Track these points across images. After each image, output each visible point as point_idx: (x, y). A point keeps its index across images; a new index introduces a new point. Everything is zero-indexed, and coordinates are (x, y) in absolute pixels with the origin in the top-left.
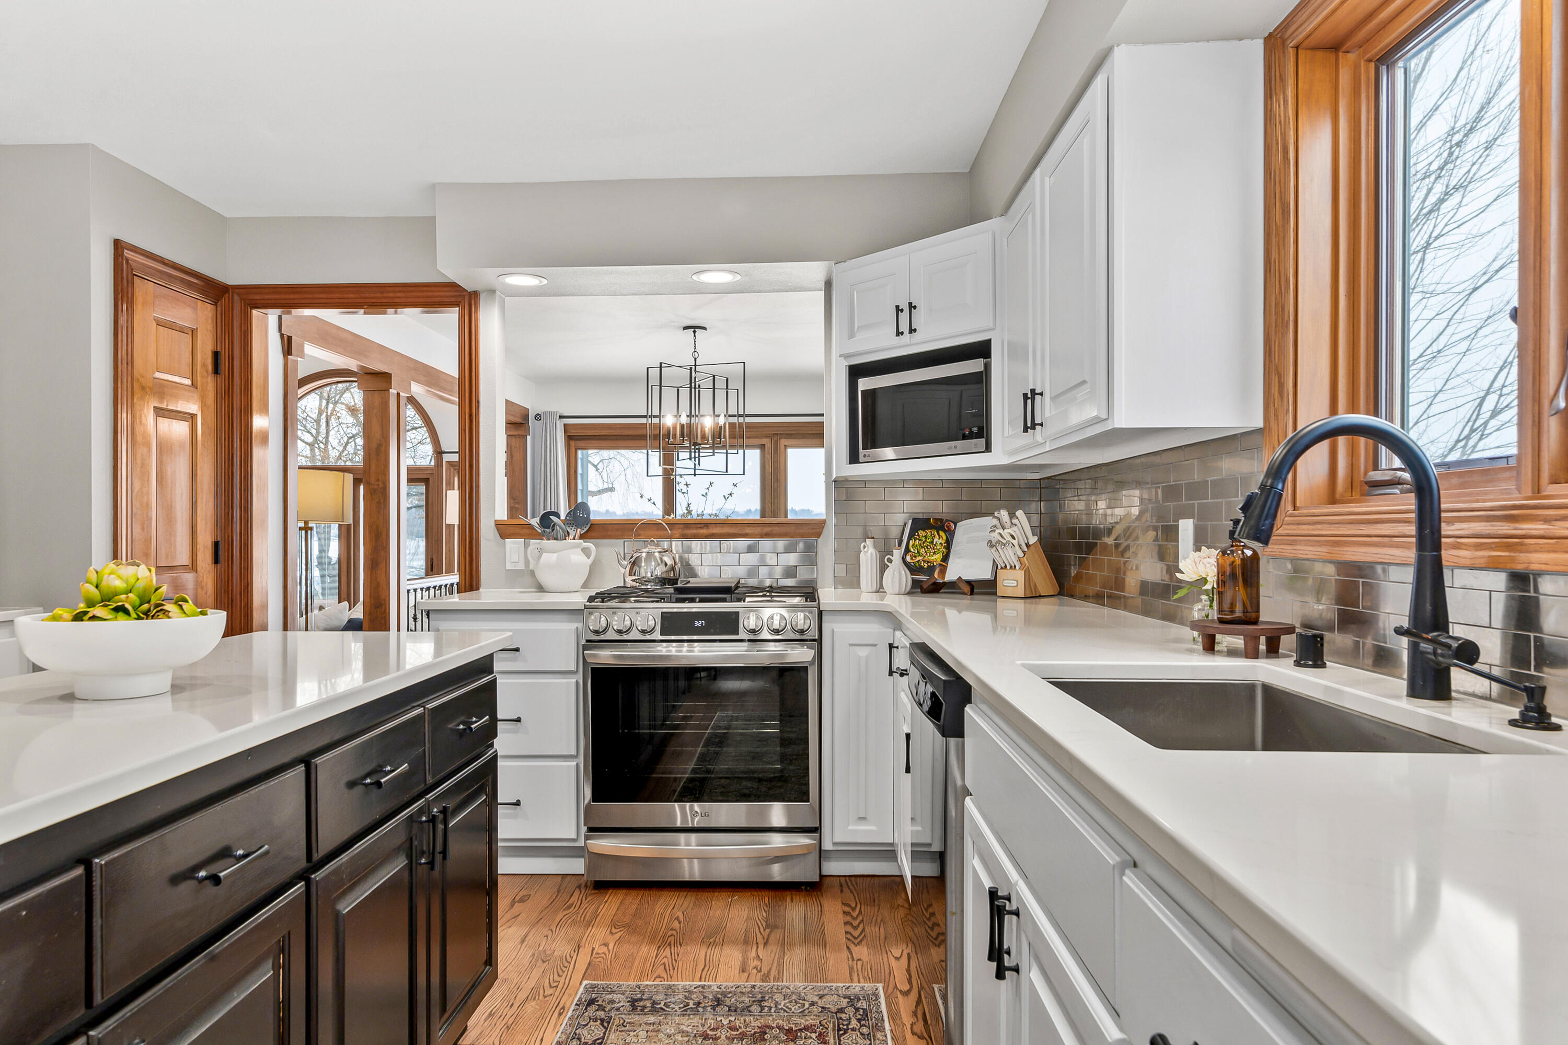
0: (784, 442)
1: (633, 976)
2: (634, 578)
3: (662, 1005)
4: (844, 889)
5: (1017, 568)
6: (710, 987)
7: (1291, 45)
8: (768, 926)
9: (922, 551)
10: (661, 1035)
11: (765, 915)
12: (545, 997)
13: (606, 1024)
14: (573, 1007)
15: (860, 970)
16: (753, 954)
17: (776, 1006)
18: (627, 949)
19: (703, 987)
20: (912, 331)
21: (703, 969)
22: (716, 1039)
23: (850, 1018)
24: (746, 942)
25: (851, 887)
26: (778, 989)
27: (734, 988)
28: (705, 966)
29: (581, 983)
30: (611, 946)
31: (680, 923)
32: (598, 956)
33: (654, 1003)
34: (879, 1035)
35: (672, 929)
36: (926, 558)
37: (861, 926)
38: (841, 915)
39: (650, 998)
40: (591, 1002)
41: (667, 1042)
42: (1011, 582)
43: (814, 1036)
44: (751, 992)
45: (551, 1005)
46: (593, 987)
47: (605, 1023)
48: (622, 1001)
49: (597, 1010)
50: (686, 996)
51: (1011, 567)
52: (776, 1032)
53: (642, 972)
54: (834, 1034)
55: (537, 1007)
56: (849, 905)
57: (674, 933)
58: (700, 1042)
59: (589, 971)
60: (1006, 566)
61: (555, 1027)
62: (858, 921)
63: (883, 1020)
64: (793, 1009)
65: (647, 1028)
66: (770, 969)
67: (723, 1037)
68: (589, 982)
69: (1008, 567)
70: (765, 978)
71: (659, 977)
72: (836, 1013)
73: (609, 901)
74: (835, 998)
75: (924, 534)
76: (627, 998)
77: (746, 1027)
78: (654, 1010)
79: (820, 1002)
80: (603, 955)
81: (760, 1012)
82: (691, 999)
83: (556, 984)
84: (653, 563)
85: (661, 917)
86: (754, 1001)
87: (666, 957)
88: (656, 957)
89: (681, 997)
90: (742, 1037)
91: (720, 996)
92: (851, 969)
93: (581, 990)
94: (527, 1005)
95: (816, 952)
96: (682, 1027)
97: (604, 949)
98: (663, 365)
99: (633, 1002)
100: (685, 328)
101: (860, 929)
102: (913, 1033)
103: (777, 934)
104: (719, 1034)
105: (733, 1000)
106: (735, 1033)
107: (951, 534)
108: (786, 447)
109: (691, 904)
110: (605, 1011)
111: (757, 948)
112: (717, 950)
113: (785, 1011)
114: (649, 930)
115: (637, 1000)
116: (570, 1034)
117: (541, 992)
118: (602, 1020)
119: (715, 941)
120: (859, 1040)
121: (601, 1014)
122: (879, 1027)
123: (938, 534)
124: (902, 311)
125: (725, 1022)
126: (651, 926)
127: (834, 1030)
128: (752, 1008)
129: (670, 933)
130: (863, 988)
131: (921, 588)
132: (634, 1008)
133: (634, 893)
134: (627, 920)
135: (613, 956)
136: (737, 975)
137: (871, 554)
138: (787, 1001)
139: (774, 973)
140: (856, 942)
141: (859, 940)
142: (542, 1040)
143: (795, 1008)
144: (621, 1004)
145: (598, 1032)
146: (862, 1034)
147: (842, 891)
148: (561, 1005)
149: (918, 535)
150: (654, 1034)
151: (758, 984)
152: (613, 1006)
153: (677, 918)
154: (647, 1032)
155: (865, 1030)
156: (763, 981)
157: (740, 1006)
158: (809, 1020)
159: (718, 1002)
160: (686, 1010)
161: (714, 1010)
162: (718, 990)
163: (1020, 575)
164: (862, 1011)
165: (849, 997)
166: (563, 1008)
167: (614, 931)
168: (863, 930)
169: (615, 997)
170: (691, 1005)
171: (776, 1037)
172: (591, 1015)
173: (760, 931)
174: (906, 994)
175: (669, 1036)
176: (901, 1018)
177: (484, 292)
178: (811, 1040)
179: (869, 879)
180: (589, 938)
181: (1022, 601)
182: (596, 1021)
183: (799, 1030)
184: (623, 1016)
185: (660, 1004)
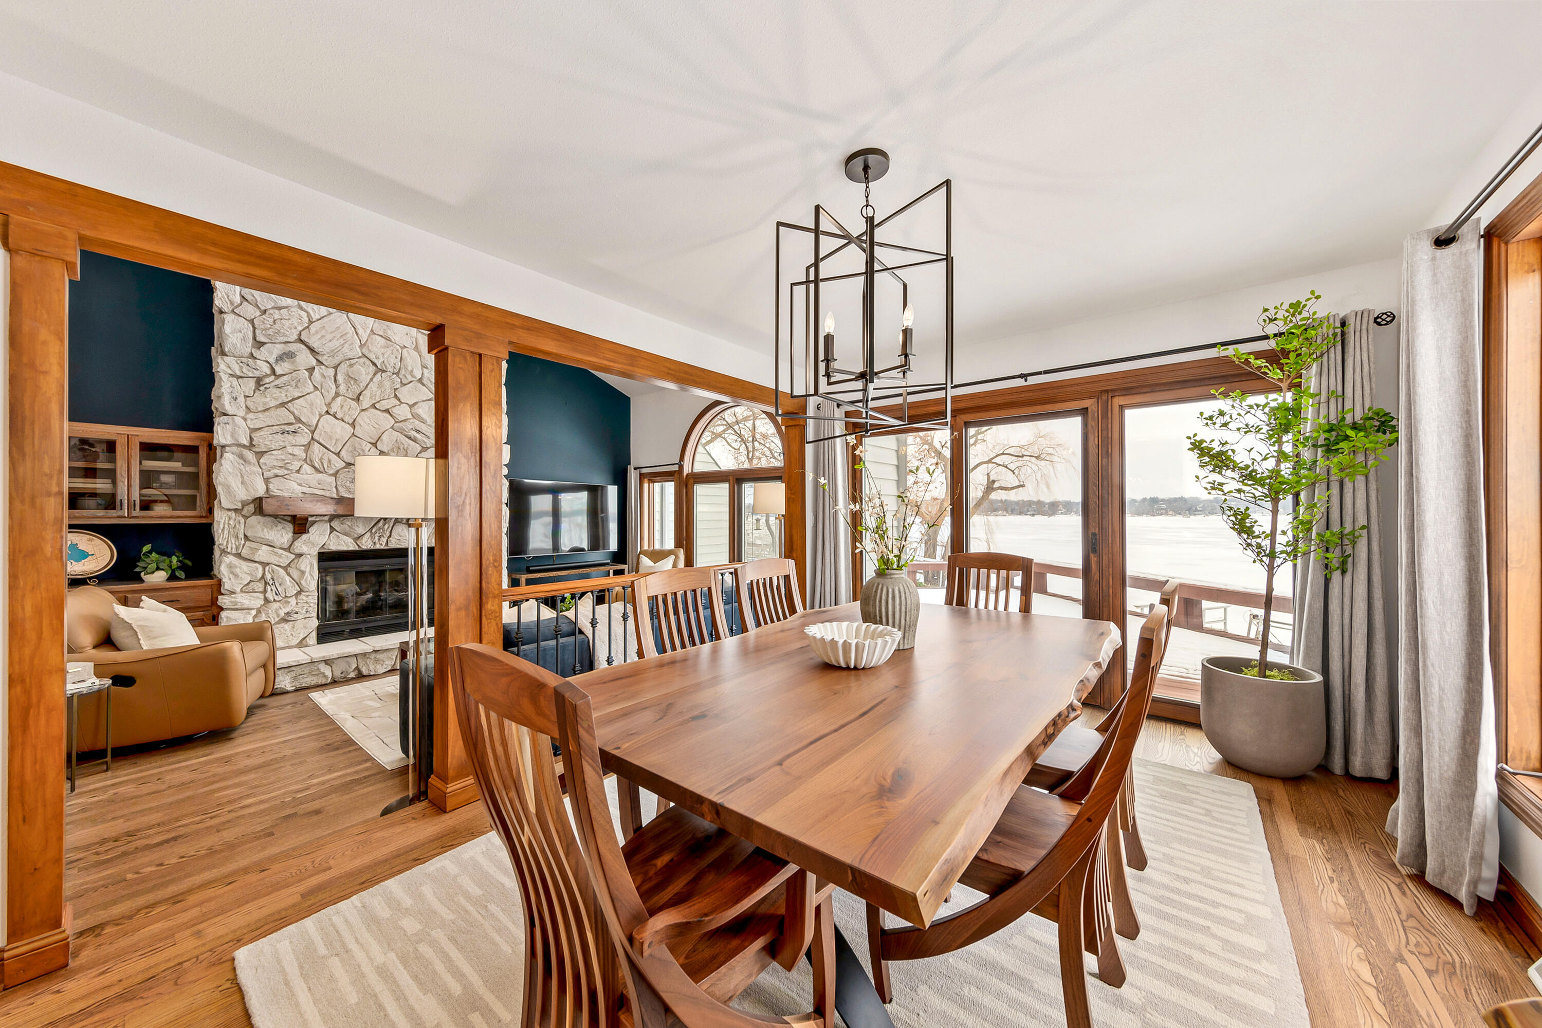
0: (1118, 401)
108: (1122, 408)
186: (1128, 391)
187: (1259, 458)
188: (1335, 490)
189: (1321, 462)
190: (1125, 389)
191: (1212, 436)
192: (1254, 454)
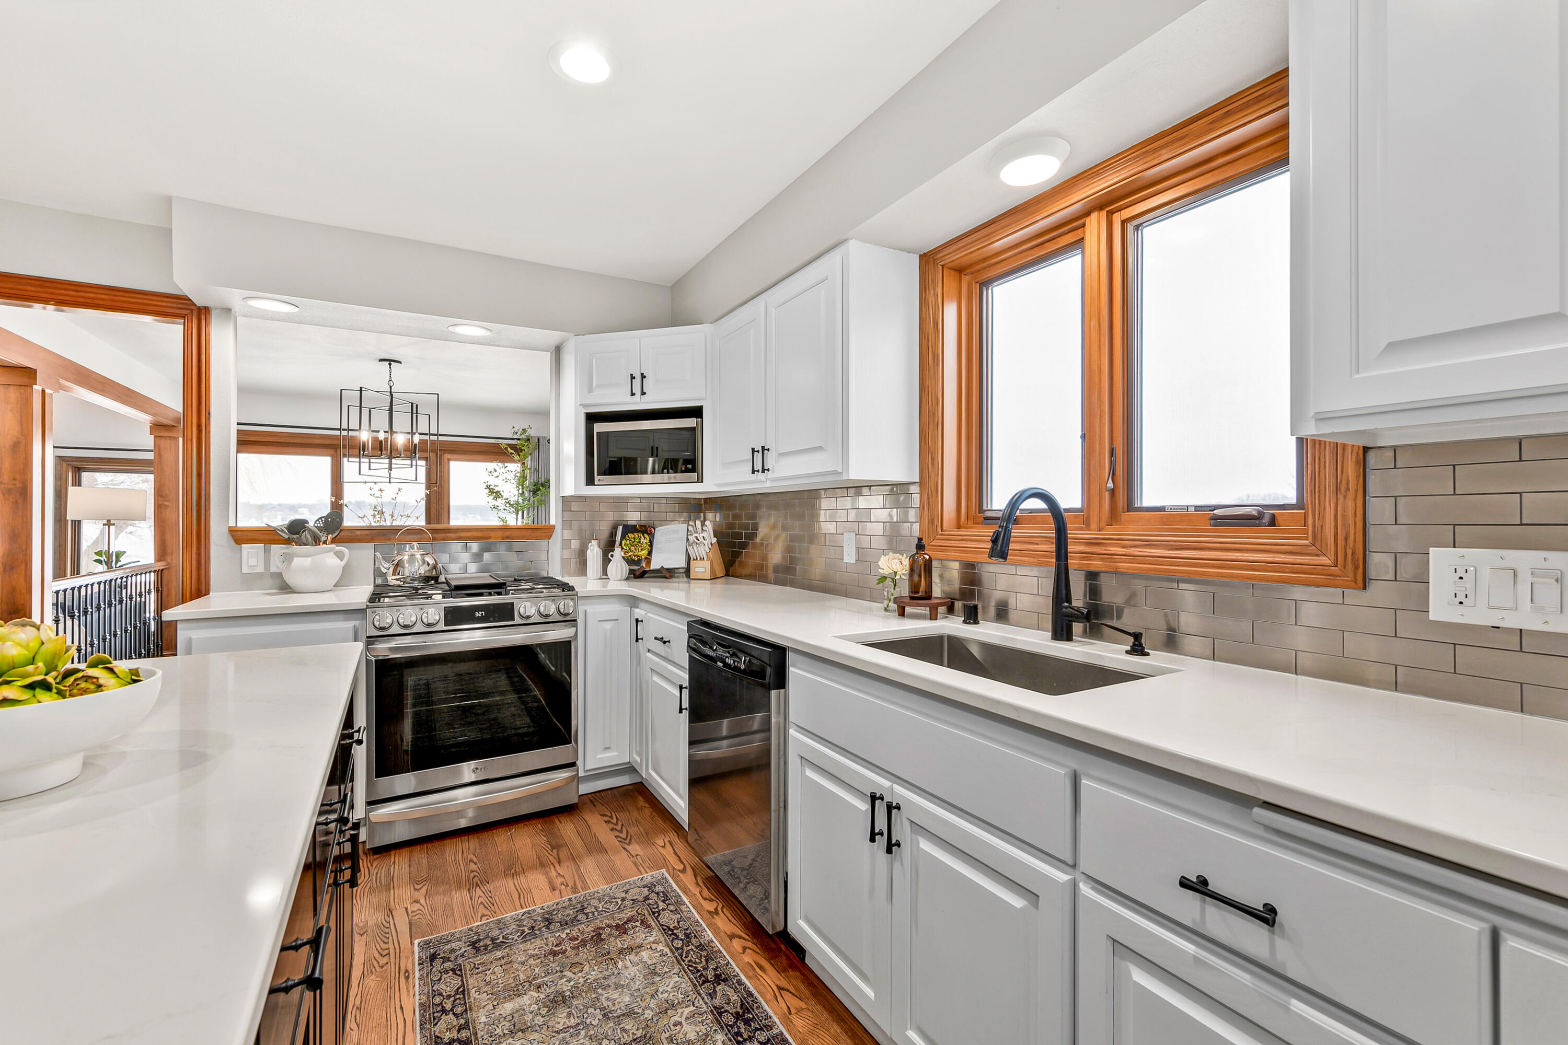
0: (447, 456)
1: (459, 922)
2: (398, 577)
3: (501, 939)
4: (596, 804)
5: (705, 559)
6: (534, 911)
7: (941, 264)
8: (553, 848)
9: (633, 548)
10: (516, 965)
11: (545, 839)
12: (382, 967)
13: (459, 973)
14: (417, 968)
15: (642, 863)
16: (553, 873)
17: (597, 910)
18: (439, 900)
19: (529, 912)
20: (643, 393)
21: (519, 898)
22: (564, 952)
23: (657, 902)
24: (542, 865)
25: (600, 801)
26: (590, 896)
27: (555, 906)
28: (519, 895)
29: (412, 943)
30: (422, 901)
31: (476, 864)
32: (414, 914)
33: (493, 940)
34: (683, 908)
35: (472, 871)
36: (636, 553)
37: (624, 828)
38: (604, 825)
39: (487, 937)
40: (433, 957)
41: (523, 969)
42: (701, 569)
43: (638, 924)
44: (570, 905)
45: (393, 973)
46: (427, 943)
47: (457, 971)
48: (462, 947)
49: (443, 962)
50: (517, 925)
51: (701, 558)
52: (608, 930)
53: (465, 915)
54: (652, 918)
55: (379, 979)
56: (606, 815)
57: (475, 873)
58: (552, 959)
59: (413, 930)
60: (697, 558)
61: (408, 991)
62: (620, 826)
63: (680, 896)
64: (611, 909)
65: (499, 963)
66: (574, 881)
67: (569, 949)
68: (420, 940)
69: (699, 559)
70: (575, 890)
71: (483, 915)
72: (644, 901)
73: (397, 861)
74: (637, 890)
75: (633, 536)
76: (465, 943)
77: (583, 933)
78: (497, 946)
79: (627, 896)
80: (419, 912)
81: (587, 919)
82: (524, 926)
83: (386, 952)
84: (417, 564)
85: (456, 863)
86: (577, 911)
87: (480, 897)
88: (471, 899)
89: (514, 927)
90: (584, 943)
91: (547, 916)
92: (635, 864)
93: (416, 949)
94: (367, 981)
95: (602, 858)
96: (530, 952)
97: (416, 907)
98: (363, 389)
99: (473, 944)
100: (381, 360)
101: (624, 832)
102: (705, 899)
103: (563, 853)
104: (564, 948)
105: (559, 916)
106: (577, 942)
107: (652, 535)
108: (449, 460)
109: (477, 846)
110: (451, 961)
111: (555, 867)
112: (522, 878)
113: (605, 911)
114: (451, 877)
115: (475, 942)
116: (429, 992)
117: (375, 963)
118: (453, 970)
119: (516, 870)
120: (671, 916)
121: (448, 965)
122: (679, 903)
123: (644, 536)
124: (634, 378)
125: (564, 936)
126: (450, 873)
127: (650, 915)
128: (579, 917)
129: (472, 875)
130: (652, 876)
131: (634, 574)
132: (477, 950)
133: (418, 848)
134: (424, 874)
135: (430, 910)
136: (550, 894)
137: (597, 551)
138: (603, 903)
139: (579, 885)
140: (627, 841)
141: (628, 840)
142: (402, 1008)
143: (611, 907)
144: (463, 950)
145: (457, 982)
146: (671, 911)
147: (595, 806)
148: (403, 970)
149: (628, 537)
150: (509, 966)
151: (573, 896)
152: (457, 954)
153: (471, 861)
154: (501, 966)
155: (672, 908)
156: (575, 893)
157: (567, 919)
158: (628, 913)
159: (548, 922)
160: (525, 938)
161: (549, 929)
162: (543, 911)
163: (707, 564)
164: (661, 894)
165: (647, 886)
166: (407, 971)
167: (418, 887)
168: (627, 832)
169: (453, 945)
170: (527, 931)
171: (610, 935)
172: (439, 969)
173: (549, 853)
174: (684, 871)
175: (523, 963)
176: (690, 891)
177: (216, 309)
178: (638, 928)
179: (609, 792)
180: (396, 900)
181: (709, 582)
182: (448, 973)
183: (624, 923)
184: (471, 960)
185: (499, 938)
186: (452, 452)
187: (513, 496)
188: (536, 510)
189: (532, 499)
190: (451, 450)
191: (492, 481)
192: (511, 494)
